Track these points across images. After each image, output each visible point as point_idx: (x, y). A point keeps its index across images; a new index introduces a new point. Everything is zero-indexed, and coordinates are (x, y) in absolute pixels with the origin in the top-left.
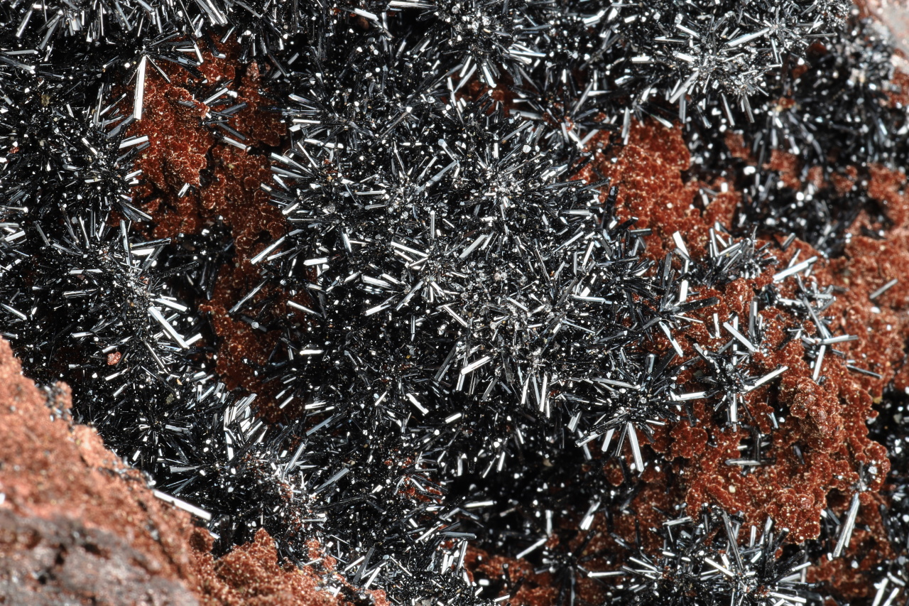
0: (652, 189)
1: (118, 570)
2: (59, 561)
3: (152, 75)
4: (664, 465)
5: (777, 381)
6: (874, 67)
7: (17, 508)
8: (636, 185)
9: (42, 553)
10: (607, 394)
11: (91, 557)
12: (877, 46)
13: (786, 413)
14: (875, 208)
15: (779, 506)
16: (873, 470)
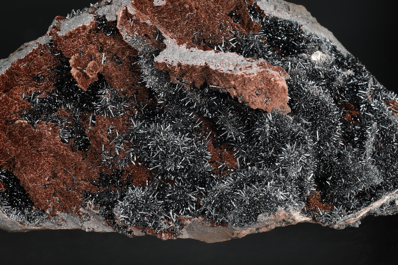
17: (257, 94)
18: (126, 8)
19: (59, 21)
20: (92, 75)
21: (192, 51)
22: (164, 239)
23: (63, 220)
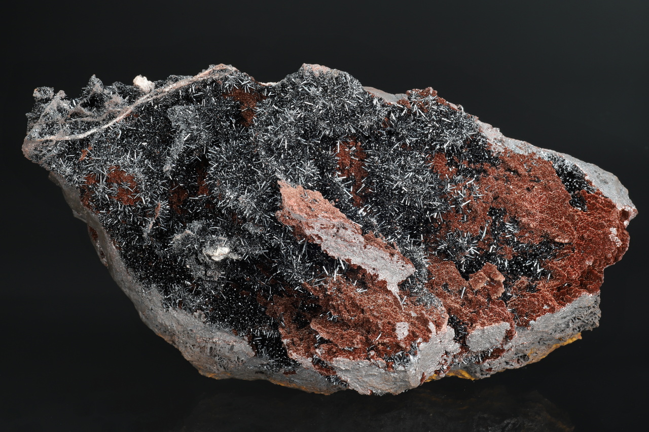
0: (440, 166)
1: (349, 232)
2: (338, 231)
3: (340, 144)
4: (446, 222)
5: (469, 203)
6: (483, 141)
7: (331, 220)
8: (437, 166)
9: (335, 230)
10: (435, 205)
11: (344, 230)
12: (483, 137)
13: (471, 210)
14: (485, 171)
15: (471, 229)
16: (489, 221)
17: (316, 201)
18: (437, 332)
19: (502, 347)
20: (481, 275)
21: (374, 269)
22: (431, 88)
23: (520, 148)
